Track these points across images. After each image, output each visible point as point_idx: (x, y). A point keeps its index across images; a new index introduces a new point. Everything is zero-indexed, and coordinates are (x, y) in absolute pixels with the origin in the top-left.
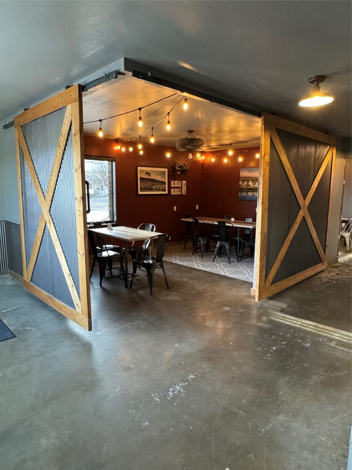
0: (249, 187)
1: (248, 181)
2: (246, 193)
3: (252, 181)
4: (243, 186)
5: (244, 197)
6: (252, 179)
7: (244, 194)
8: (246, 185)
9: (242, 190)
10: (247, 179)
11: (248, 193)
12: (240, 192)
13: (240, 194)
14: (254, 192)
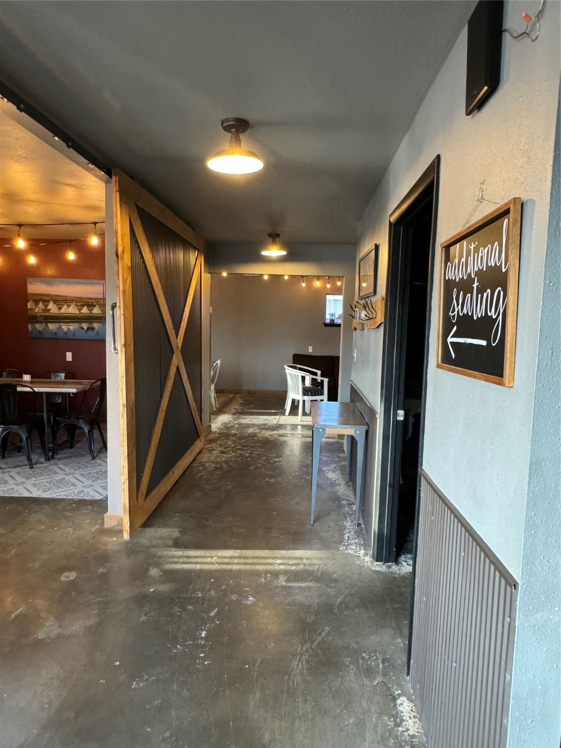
0: (48, 314)
1: (46, 302)
2: (43, 325)
3: (55, 302)
4: (37, 310)
5: (40, 332)
6: (53, 299)
7: (39, 327)
8: (43, 310)
9: (34, 319)
10: (44, 299)
11: (47, 324)
12: (30, 323)
13: (30, 326)
14: (60, 322)
